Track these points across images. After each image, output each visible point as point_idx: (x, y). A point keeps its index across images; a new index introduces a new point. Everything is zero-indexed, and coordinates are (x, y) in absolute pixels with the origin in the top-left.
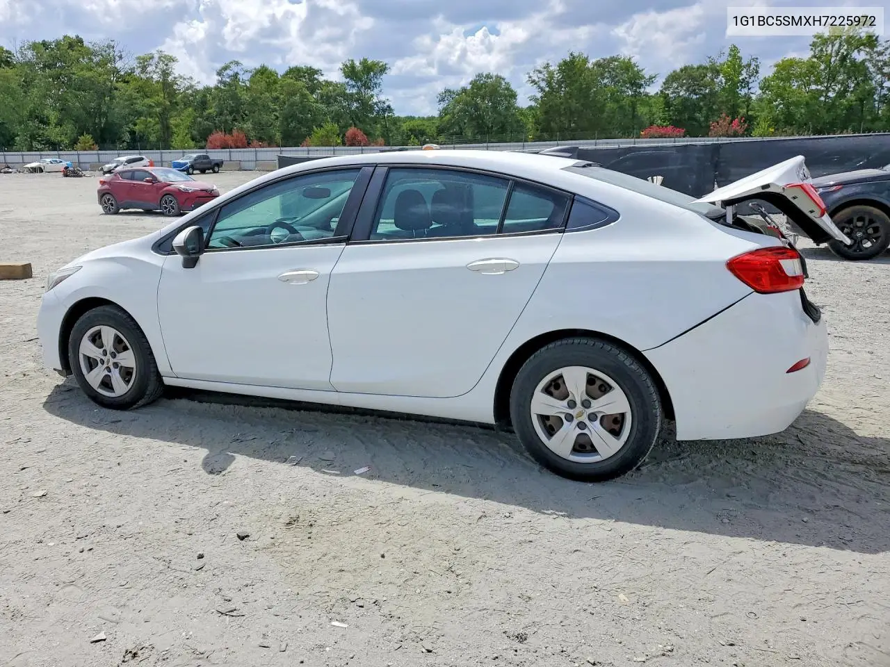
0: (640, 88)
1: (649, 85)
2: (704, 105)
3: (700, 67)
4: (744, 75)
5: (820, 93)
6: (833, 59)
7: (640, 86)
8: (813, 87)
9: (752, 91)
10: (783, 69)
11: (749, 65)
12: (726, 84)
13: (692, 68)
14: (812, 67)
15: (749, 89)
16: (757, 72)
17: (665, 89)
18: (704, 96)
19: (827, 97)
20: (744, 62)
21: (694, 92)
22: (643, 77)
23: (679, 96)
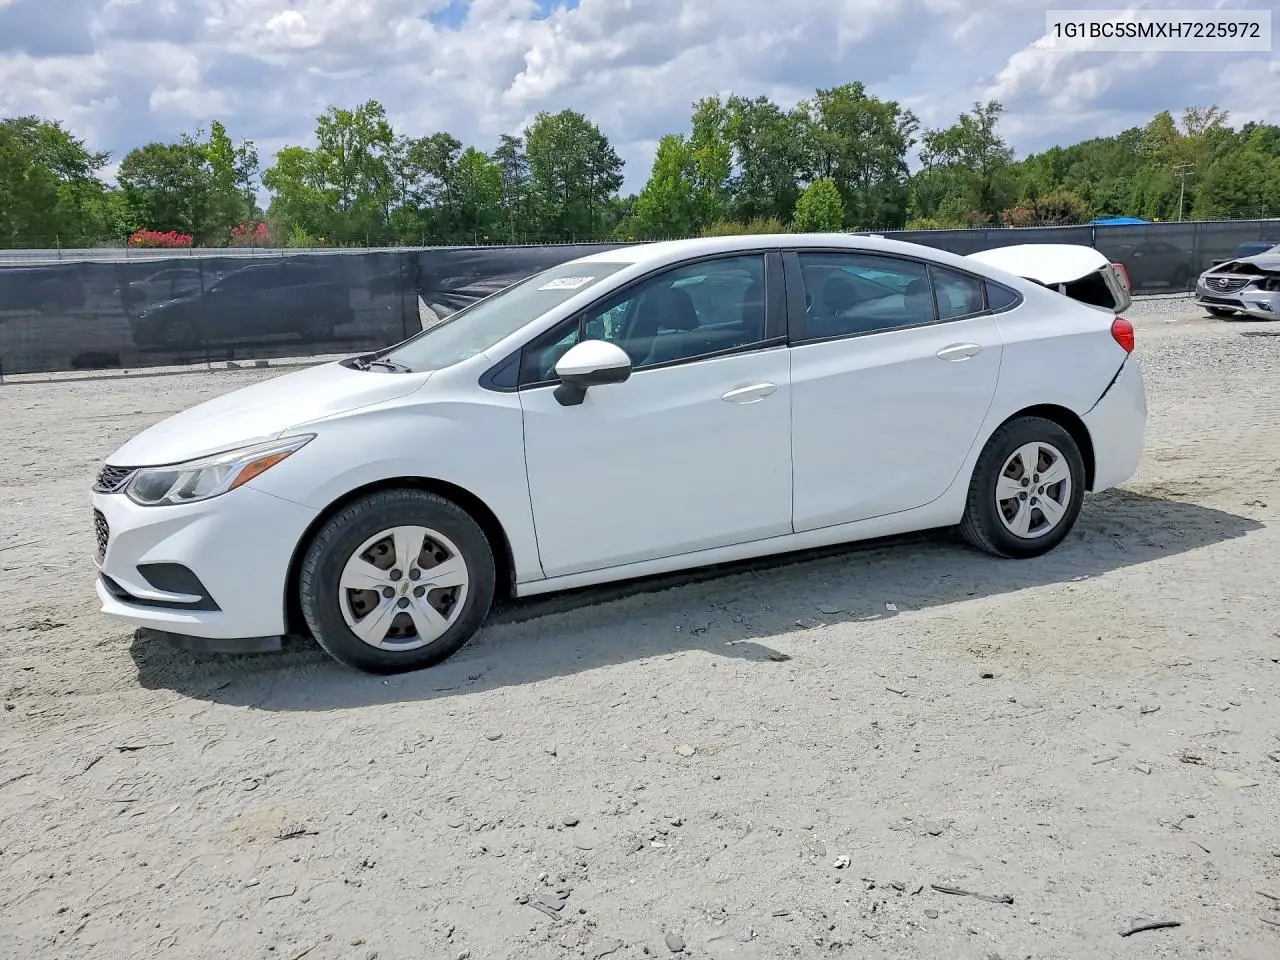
0: (83, 171)
1: (98, 168)
2: (191, 202)
3: (173, 148)
4: (238, 164)
5: (337, 195)
6: (346, 153)
7: (83, 168)
8: (329, 186)
9: (254, 185)
10: (288, 161)
11: (243, 151)
12: (216, 175)
13: (162, 148)
14: (324, 160)
15: (250, 184)
16: (256, 162)
17: (127, 176)
18: (187, 188)
19: (346, 199)
20: (236, 147)
21: (172, 182)
22: (85, 155)
23: (150, 188)
